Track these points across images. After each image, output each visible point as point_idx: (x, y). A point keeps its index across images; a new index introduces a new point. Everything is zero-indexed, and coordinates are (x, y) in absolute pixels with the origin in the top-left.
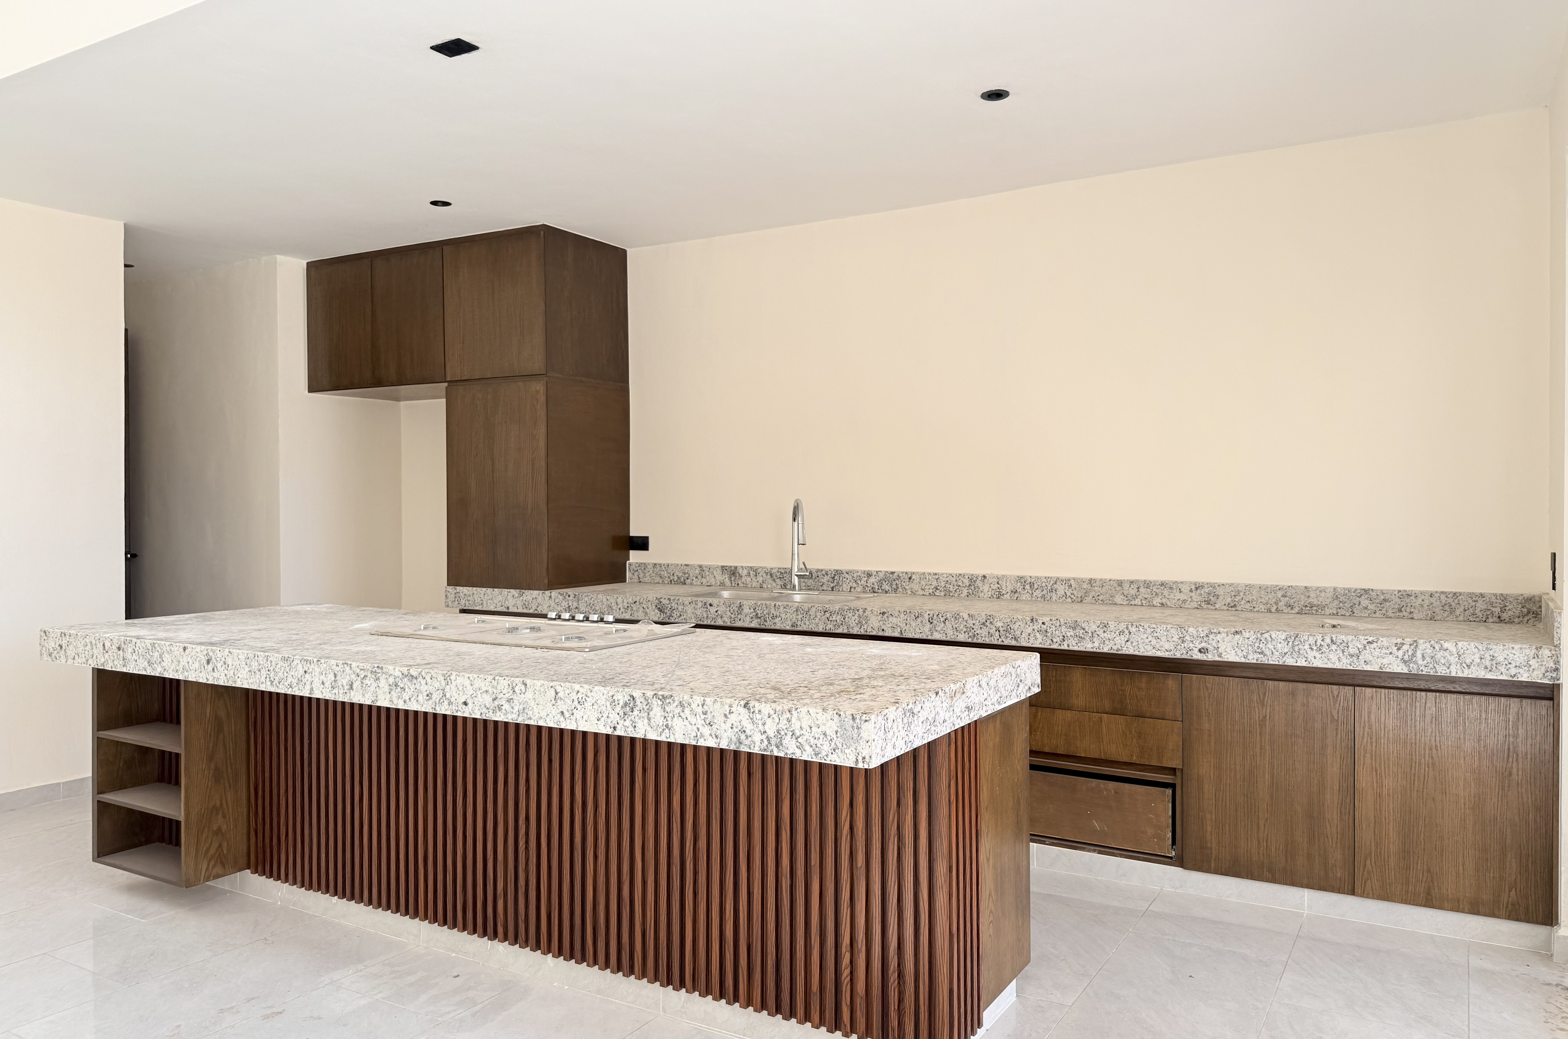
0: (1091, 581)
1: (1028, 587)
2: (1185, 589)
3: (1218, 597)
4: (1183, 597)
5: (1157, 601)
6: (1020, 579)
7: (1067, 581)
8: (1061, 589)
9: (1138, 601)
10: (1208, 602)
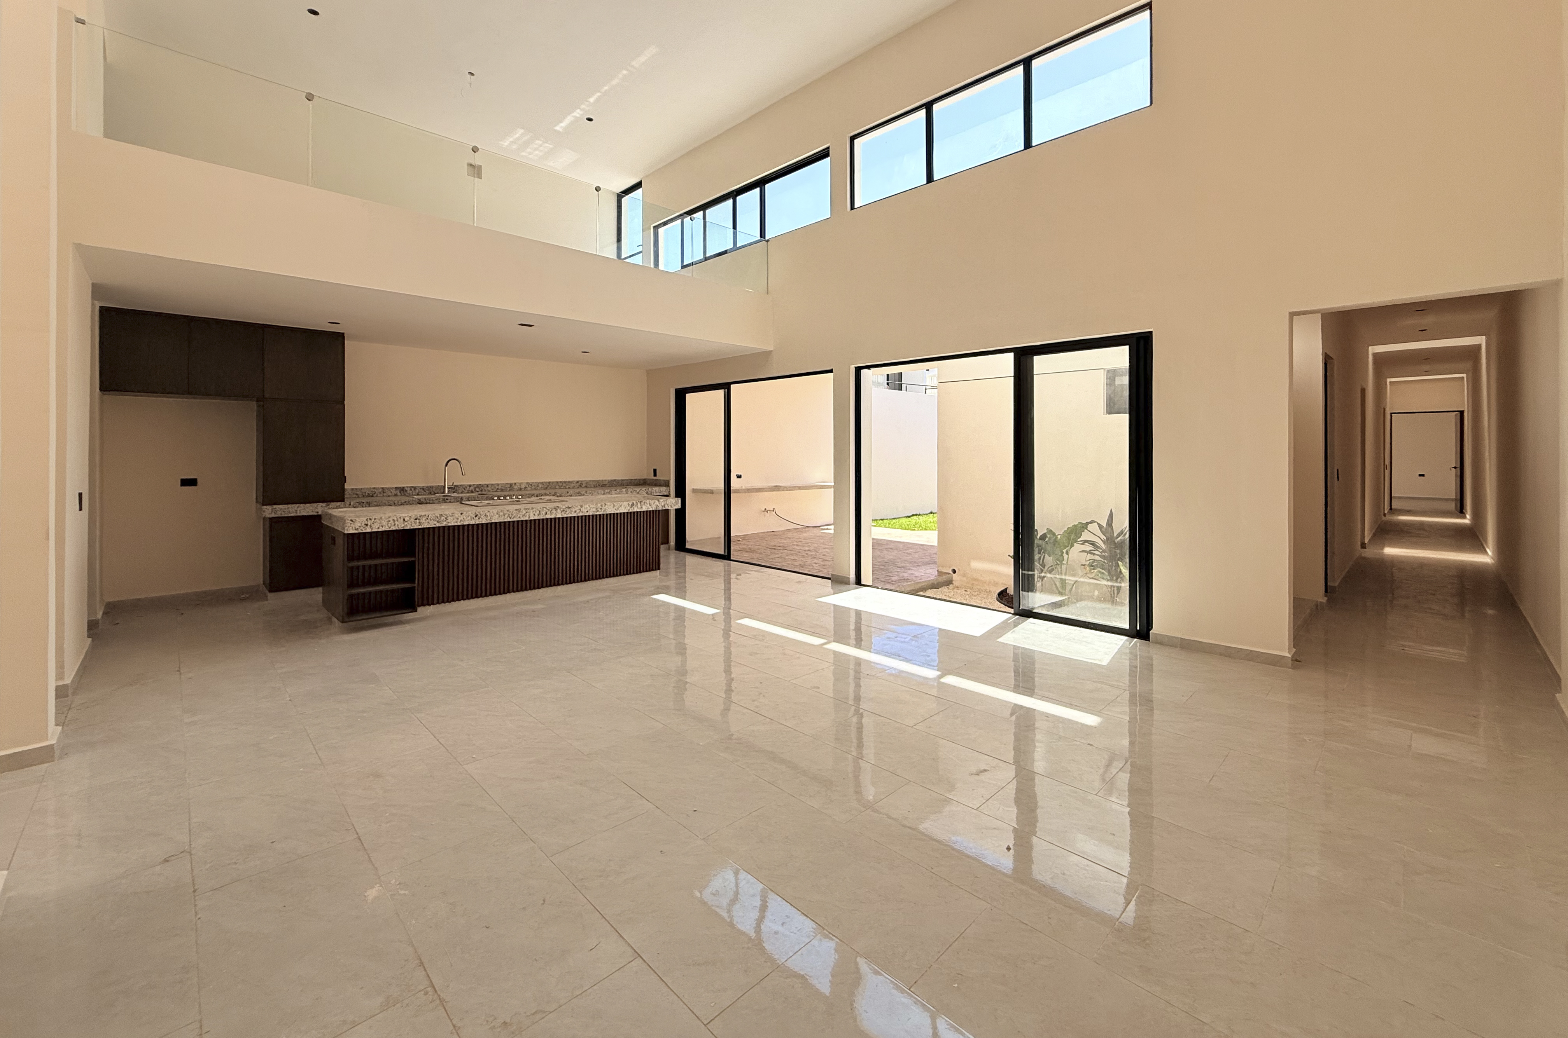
0: (549, 482)
1: (530, 486)
2: (575, 483)
3: (582, 484)
4: (574, 485)
5: (567, 487)
6: (527, 483)
7: (542, 483)
8: (541, 486)
9: (562, 487)
10: (580, 486)
